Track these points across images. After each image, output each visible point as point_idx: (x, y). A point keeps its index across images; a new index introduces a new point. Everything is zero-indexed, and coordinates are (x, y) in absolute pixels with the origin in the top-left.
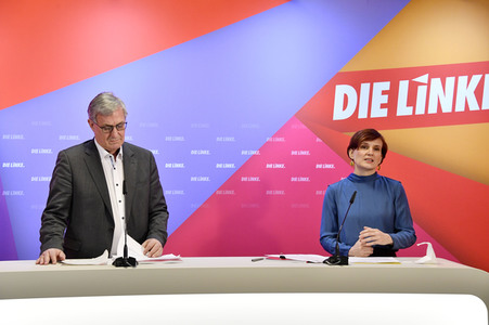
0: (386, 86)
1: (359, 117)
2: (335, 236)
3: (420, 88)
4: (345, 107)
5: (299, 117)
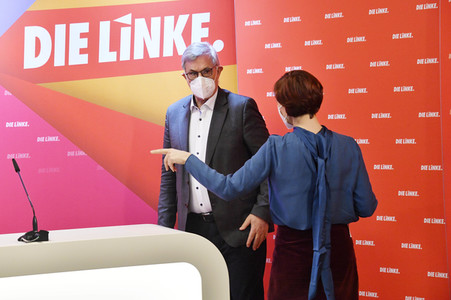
0: (84, 27)
1: (55, 65)
3: (123, 29)
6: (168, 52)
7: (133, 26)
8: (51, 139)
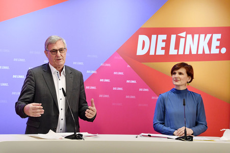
0: (164, 37)
1: (150, 54)
3: (181, 39)
4: (143, 48)
6: (200, 52)
7: (186, 38)
8: (145, 90)
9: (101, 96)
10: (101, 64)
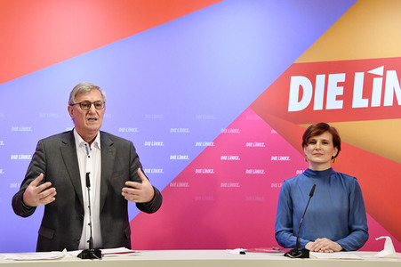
0: (341, 77)
1: (315, 109)
2: (292, 231)
3: (375, 79)
4: (300, 98)
5: (253, 108)
7: (384, 77)
9: (223, 185)
10: (222, 131)
